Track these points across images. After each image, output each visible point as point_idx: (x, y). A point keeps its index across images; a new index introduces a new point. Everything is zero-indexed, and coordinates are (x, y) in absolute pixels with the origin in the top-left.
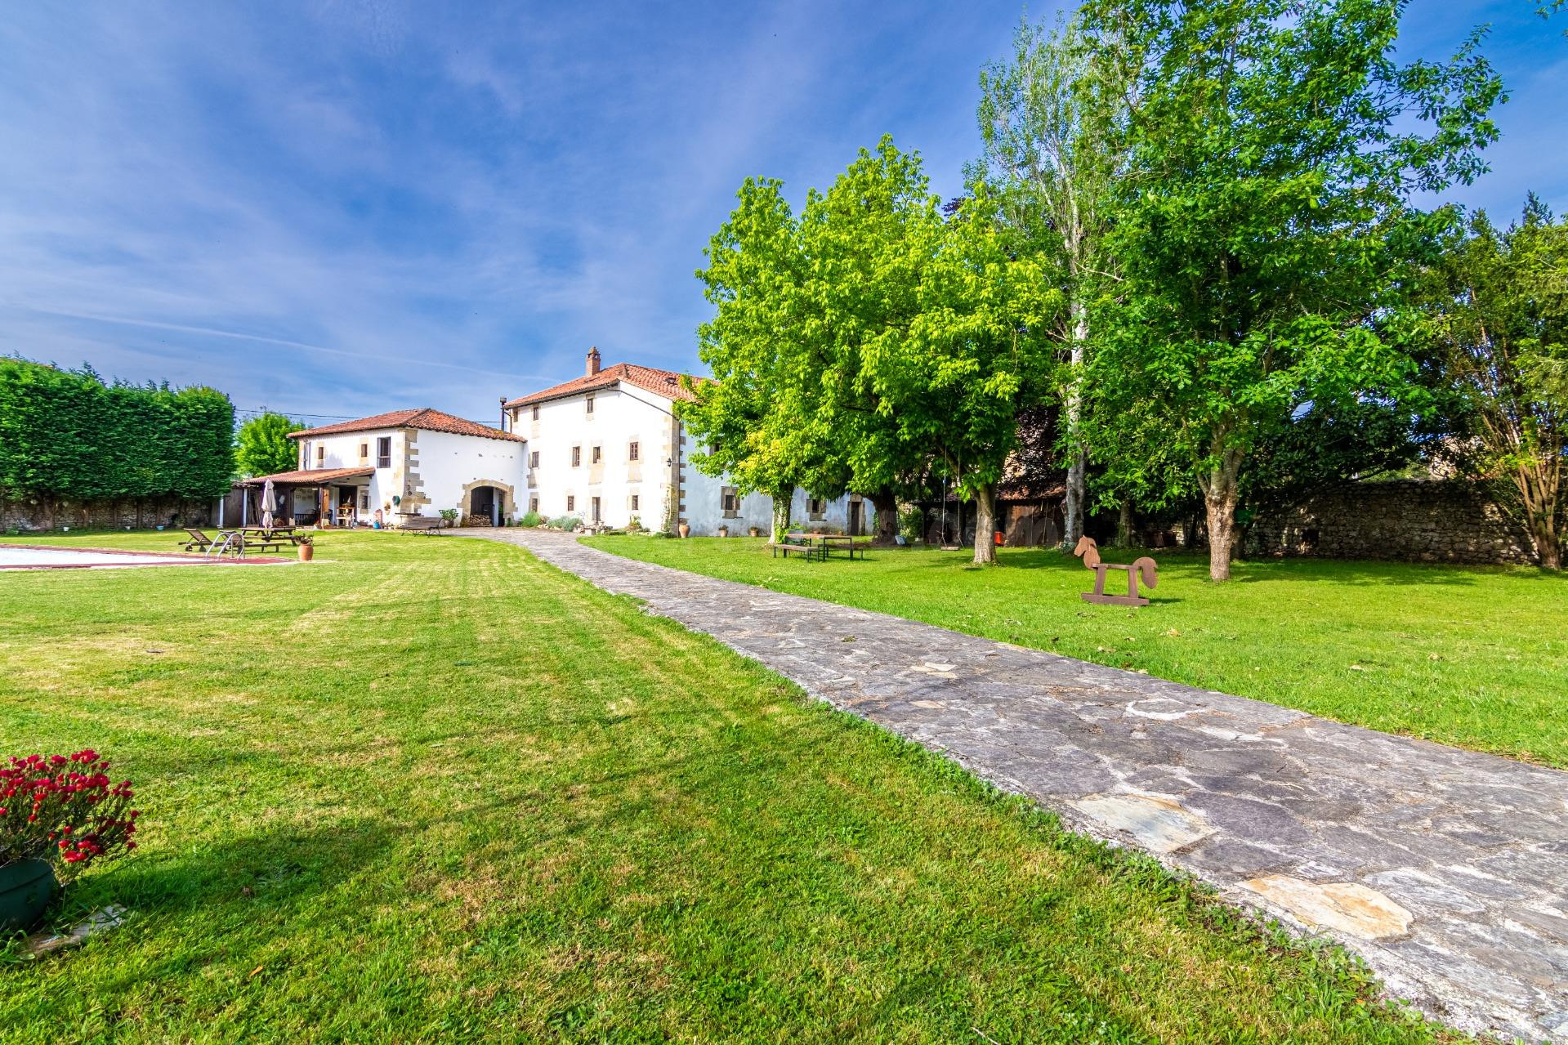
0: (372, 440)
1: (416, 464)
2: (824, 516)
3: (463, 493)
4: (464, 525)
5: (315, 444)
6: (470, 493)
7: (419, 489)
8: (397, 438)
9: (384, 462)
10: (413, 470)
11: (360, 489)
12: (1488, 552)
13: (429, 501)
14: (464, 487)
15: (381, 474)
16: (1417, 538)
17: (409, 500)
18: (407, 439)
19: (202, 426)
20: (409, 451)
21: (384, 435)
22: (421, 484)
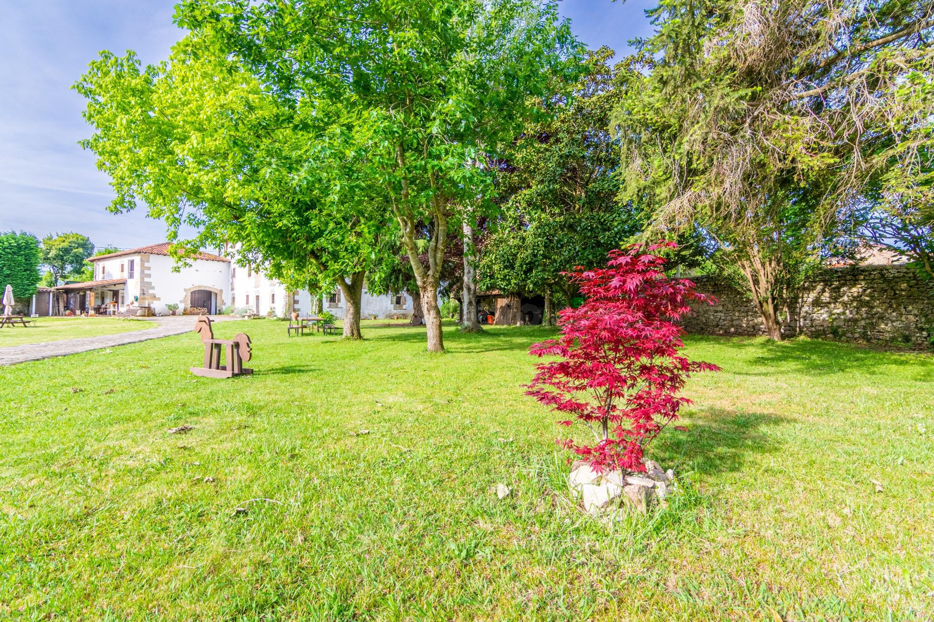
0: (125, 261)
1: (149, 276)
2: (404, 307)
3: (185, 293)
4: (185, 313)
5: (101, 264)
6: (189, 294)
7: (151, 291)
8: (137, 259)
9: (131, 276)
10: (146, 279)
11: (120, 292)
12: (753, 327)
13: (159, 299)
14: (185, 290)
15: (130, 282)
16: (712, 317)
17: (144, 299)
18: (141, 260)
19: (14, 253)
20: (143, 268)
21: (131, 258)
22: (153, 288)
